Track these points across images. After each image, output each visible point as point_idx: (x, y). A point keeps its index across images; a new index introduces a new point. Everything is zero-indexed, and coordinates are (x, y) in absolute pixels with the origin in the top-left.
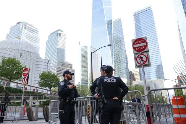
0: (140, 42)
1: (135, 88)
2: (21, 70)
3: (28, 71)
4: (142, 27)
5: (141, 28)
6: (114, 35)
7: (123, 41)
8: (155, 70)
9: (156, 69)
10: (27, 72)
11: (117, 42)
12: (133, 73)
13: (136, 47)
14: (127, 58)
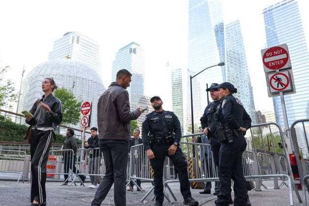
0: (275, 53)
1: (266, 139)
2: (76, 108)
3: (89, 106)
4: (277, 33)
5: (276, 35)
6: (227, 49)
7: (244, 58)
8: (305, 110)
9: (306, 107)
10: (89, 108)
11: (234, 60)
12: (262, 114)
13: (270, 62)
14: (251, 88)
